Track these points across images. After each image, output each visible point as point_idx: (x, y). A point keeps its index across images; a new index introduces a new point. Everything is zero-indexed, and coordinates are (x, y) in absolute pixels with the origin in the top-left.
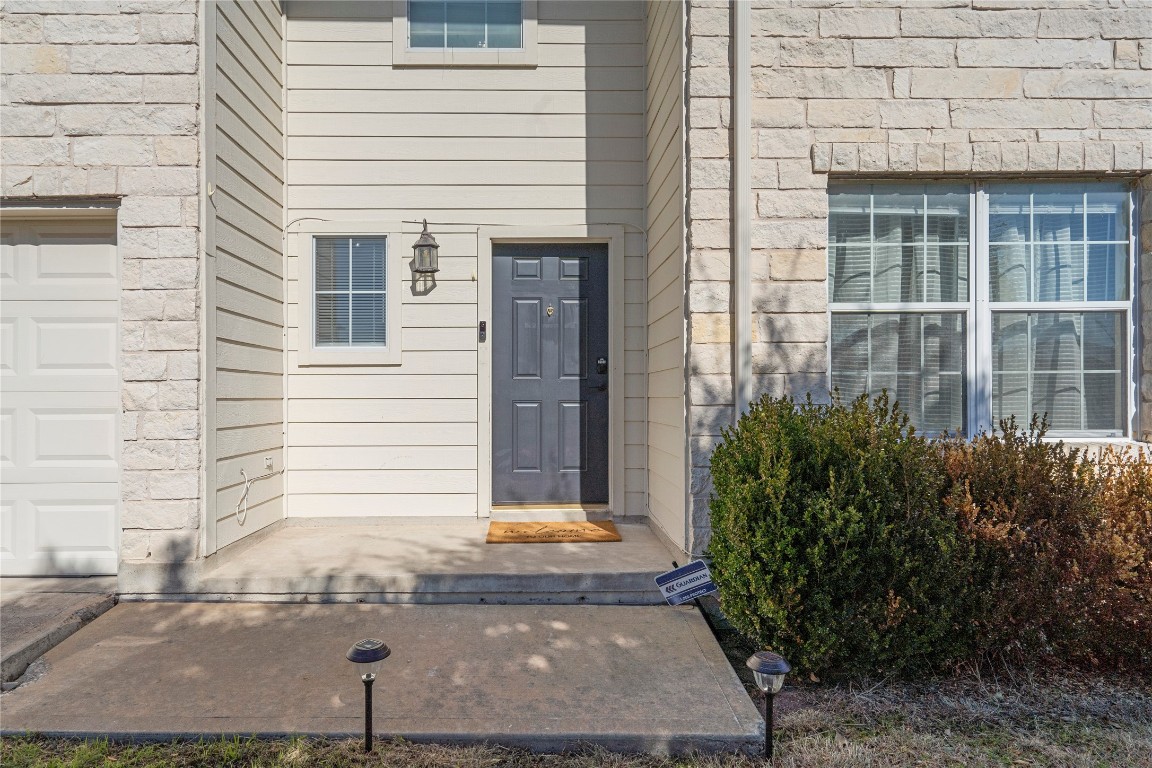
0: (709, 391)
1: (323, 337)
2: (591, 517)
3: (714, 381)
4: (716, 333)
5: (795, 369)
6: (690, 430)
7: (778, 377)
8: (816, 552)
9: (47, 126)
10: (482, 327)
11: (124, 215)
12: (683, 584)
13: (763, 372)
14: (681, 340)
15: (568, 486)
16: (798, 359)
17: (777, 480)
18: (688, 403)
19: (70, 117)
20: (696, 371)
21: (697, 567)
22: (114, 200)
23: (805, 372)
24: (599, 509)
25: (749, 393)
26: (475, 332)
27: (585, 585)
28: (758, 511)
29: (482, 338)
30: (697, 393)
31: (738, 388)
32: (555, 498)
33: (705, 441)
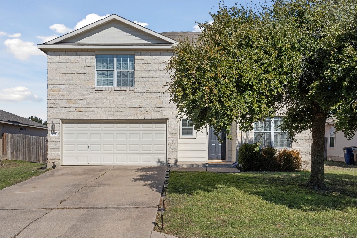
0: (239, 142)
1: (183, 134)
2: (223, 161)
3: (239, 141)
4: (240, 135)
5: (249, 139)
6: (237, 147)
7: (247, 141)
8: (247, 157)
9: (160, 110)
10: (207, 133)
11: (169, 120)
12: (235, 164)
13: (245, 140)
14: (235, 136)
15: (219, 157)
16: (250, 138)
17: (244, 151)
18: (236, 144)
19: (163, 109)
20: (237, 140)
21: (237, 162)
22: (168, 119)
23: (250, 140)
24: (224, 160)
25: (243, 142)
26: (206, 134)
27: (223, 165)
28: (242, 153)
29: (207, 134)
30: (237, 143)
31: (242, 142)
32: (217, 158)
33: (238, 148)
